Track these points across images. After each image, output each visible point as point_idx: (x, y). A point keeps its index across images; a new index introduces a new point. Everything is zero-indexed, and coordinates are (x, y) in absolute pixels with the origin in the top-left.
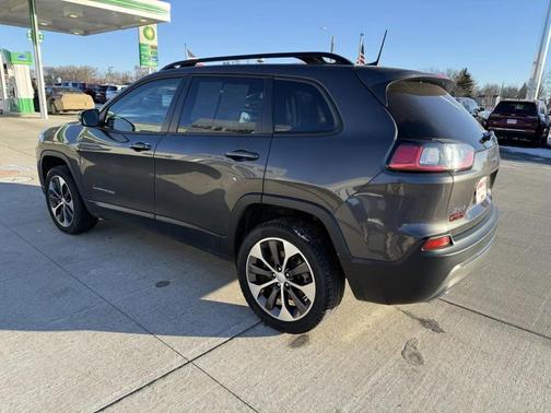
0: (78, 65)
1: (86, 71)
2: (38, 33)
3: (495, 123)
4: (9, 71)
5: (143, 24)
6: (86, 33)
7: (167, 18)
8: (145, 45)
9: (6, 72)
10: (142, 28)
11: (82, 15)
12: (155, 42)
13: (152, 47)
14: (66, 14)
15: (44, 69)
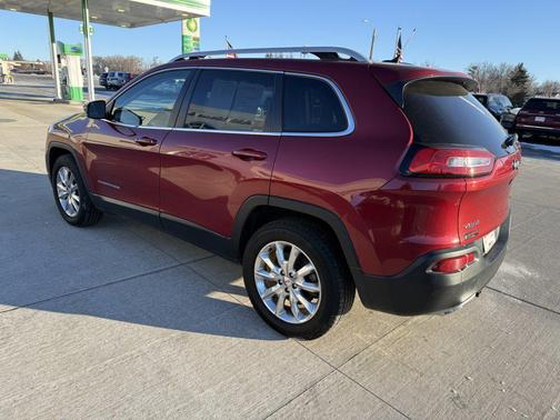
0: (125, 56)
1: (132, 61)
2: (89, 26)
3: (523, 120)
4: (62, 60)
5: (185, 18)
6: (133, 25)
7: (206, 12)
8: (187, 37)
9: (59, 62)
10: (185, 21)
11: (128, 9)
12: (197, 34)
13: (194, 39)
14: (114, 8)
15: (93, 58)
